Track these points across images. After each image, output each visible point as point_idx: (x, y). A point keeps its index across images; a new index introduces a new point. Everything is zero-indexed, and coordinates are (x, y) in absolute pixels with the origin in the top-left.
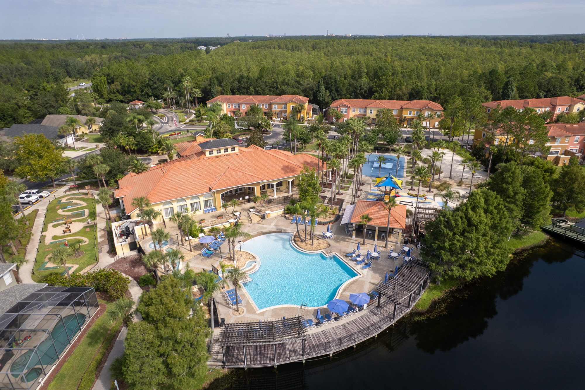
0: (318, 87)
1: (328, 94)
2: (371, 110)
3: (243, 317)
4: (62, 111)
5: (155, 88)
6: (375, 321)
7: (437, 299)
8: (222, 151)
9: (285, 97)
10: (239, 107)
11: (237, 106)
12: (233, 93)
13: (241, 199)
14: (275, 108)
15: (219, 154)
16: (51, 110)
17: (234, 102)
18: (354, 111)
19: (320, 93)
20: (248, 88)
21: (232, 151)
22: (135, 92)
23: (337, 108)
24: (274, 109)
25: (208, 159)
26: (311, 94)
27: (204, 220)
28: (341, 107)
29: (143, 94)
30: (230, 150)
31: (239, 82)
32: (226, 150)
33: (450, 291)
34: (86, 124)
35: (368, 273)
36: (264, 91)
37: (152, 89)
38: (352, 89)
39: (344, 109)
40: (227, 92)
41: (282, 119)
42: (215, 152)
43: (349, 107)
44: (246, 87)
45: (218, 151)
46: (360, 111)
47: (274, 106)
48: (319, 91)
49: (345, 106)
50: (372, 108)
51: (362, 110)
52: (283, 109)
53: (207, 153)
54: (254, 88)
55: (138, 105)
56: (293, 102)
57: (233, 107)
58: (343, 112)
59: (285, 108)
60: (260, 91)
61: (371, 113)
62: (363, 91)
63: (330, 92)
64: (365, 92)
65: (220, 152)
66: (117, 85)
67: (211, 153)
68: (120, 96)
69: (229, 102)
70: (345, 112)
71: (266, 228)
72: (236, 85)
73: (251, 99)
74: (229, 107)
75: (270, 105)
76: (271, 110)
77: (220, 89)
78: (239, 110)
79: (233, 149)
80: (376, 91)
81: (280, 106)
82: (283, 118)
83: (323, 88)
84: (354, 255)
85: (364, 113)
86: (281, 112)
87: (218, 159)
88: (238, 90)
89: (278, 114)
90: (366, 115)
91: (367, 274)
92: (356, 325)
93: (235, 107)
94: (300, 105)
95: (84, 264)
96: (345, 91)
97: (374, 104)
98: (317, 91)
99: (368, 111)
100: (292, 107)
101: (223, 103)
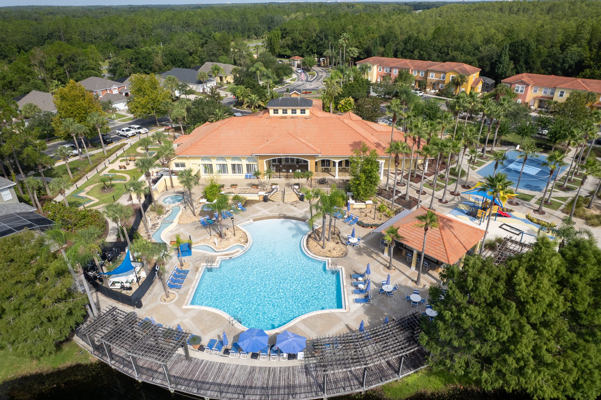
0: (500, 56)
1: (512, 66)
2: (562, 92)
3: (166, 306)
4: (221, 60)
5: (321, 45)
6: (297, 382)
7: (429, 392)
8: (289, 112)
9: (448, 65)
10: (390, 71)
11: (388, 70)
12: (396, 56)
13: (291, 171)
14: (432, 77)
15: (285, 115)
16: (213, 58)
17: (387, 65)
18: (535, 91)
19: (501, 63)
20: (412, 52)
21: (301, 113)
22: (301, 48)
23: (511, 84)
24: (430, 78)
25: (270, 118)
26: (487, 65)
27: (236, 185)
28: (517, 83)
29: (308, 50)
30: (298, 111)
31: (405, 44)
32: (294, 112)
33: (466, 390)
34: (231, 73)
35: (359, 309)
36: (430, 55)
37: (318, 46)
38: (550, 61)
39: (520, 86)
40: (388, 54)
41: (437, 91)
42: (280, 111)
43: (528, 85)
44: (411, 50)
45: (285, 112)
46: (545, 92)
47: (431, 74)
48: (499, 61)
49: (522, 83)
50: (565, 89)
51: (549, 91)
52: (441, 79)
53: (271, 112)
54: (419, 52)
55: (297, 61)
56: (455, 71)
57: (385, 71)
58: (517, 91)
59: (444, 78)
60: (425, 55)
61: (561, 95)
62: (567, 66)
63: (515, 63)
64: (570, 67)
65: (286, 113)
66: (288, 40)
67: (276, 111)
68: (289, 51)
69: (381, 65)
70: (522, 91)
71: (293, 211)
72: (401, 47)
73: (406, 64)
74: (380, 70)
75: (427, 73)
76: (426, 79)
77: (382, 49)
78: (390, 75)
79: (303, 111)
80: (589, 67)
81: (438, 75)
82: (439, 90)
83: (506, 58)
84: (360, 279)
85: (551, 96)
86: (438, 83)
87: (282, 120)
88: (402, 53)
89: (434, 85)
90: (552, 98)
91: (355, 312)
92: (269, 375)
93: (386, 71)
94: (461, 76)
95: (103, 200)
96: (538, 64)
97: (569, 83)
98: (496, 61)
99: (557, 93)
100: (452, 77)
101: (374, 65)
